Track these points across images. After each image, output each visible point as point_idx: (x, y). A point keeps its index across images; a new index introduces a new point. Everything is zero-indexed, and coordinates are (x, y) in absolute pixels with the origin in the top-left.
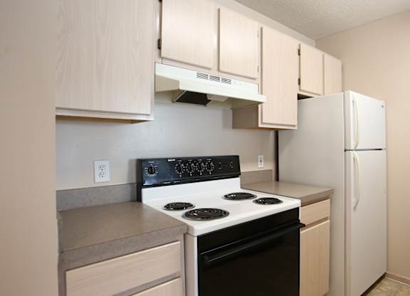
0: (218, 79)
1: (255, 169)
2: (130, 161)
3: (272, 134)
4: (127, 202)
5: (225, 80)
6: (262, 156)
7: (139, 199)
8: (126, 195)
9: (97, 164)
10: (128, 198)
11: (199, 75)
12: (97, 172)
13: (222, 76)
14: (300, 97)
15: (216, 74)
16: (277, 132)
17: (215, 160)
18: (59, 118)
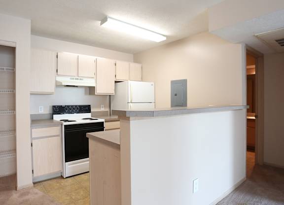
0: (78, 79)
1: (100, 110)
2: (50, 106)
3: (108, 97)
4: (48, 119)
5: (80, 79)
6: (103, 106)
7: (53, 118)
8: (49, 117)
9: (40, 107)
10: (49, 118)
11: (71, 79)
12: (40, 109)
13: (79, 78)
14: (116, 82)
15: (77, 78)
16: (110, 96)
17: (80, 106)
18: (31, 94)
